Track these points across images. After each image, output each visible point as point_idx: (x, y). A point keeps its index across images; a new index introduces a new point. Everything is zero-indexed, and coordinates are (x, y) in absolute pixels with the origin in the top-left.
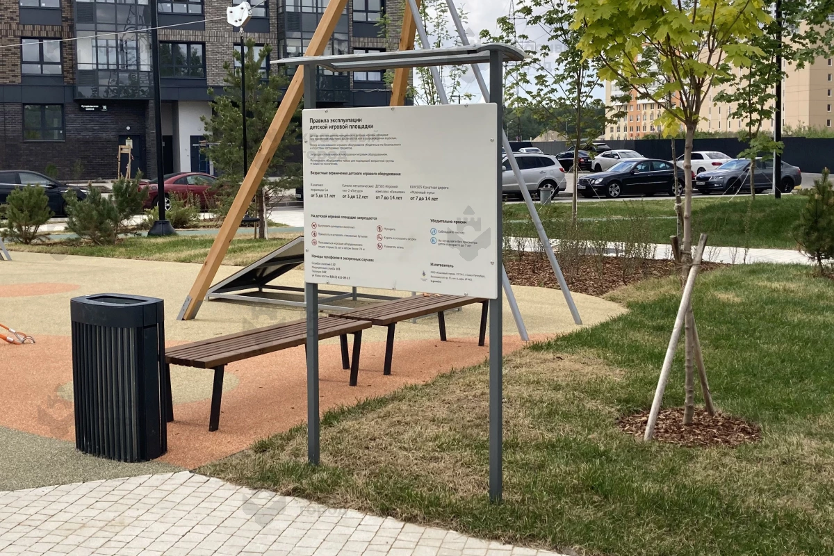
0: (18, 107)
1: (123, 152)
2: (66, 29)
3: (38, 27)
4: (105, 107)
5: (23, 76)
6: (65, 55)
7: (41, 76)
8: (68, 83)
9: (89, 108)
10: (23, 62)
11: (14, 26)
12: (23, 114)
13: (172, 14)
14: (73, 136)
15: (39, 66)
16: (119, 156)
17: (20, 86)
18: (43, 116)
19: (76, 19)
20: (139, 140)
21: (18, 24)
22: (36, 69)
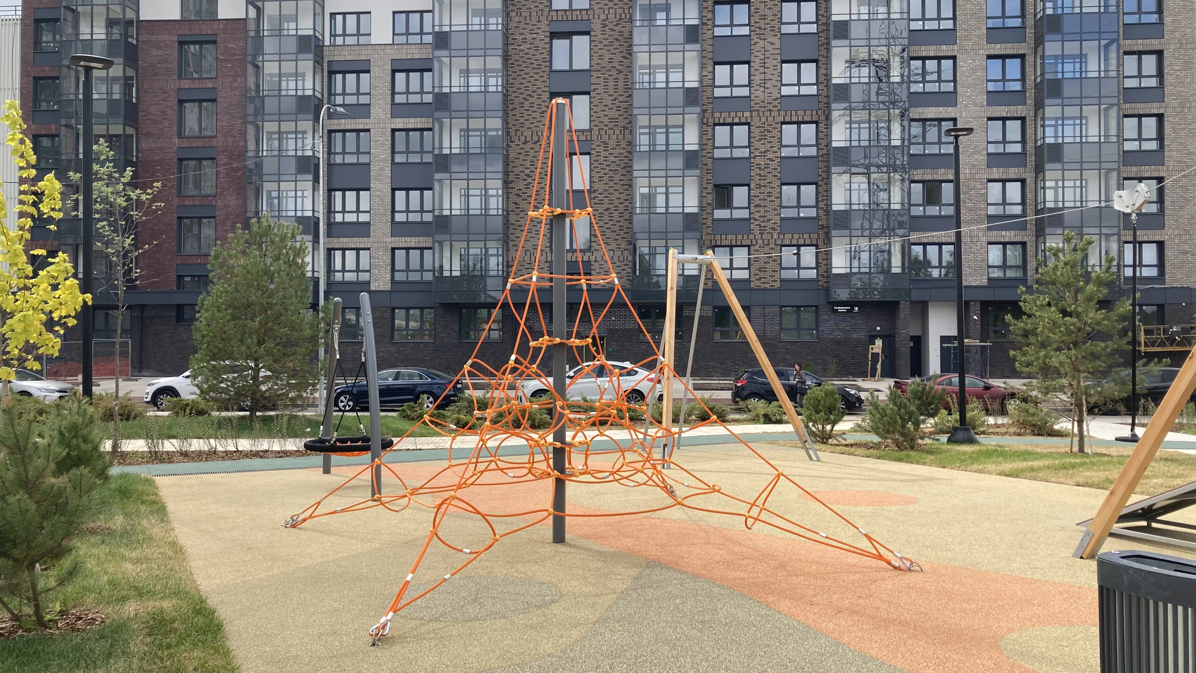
0: (776, 310)
1: (874, 351)
2: (822, 236)
3: (796, 236)
4: (857, 308)
5: (782, 281)
6: (820, 261)
7: (799, 281)
8: (823, 286)
9: (841, 309)
10: (782, 268)
11: (775, 236)
12: (781, 316)
13: (924, 217)
14: (825, 336)
15: (796, 271)
16: (870, 356)
17: (779, 289)
18: (798, 318)
19: (832, 226)
20: (889, 340)
21: (779, 234)
22: (793, 274)
